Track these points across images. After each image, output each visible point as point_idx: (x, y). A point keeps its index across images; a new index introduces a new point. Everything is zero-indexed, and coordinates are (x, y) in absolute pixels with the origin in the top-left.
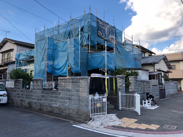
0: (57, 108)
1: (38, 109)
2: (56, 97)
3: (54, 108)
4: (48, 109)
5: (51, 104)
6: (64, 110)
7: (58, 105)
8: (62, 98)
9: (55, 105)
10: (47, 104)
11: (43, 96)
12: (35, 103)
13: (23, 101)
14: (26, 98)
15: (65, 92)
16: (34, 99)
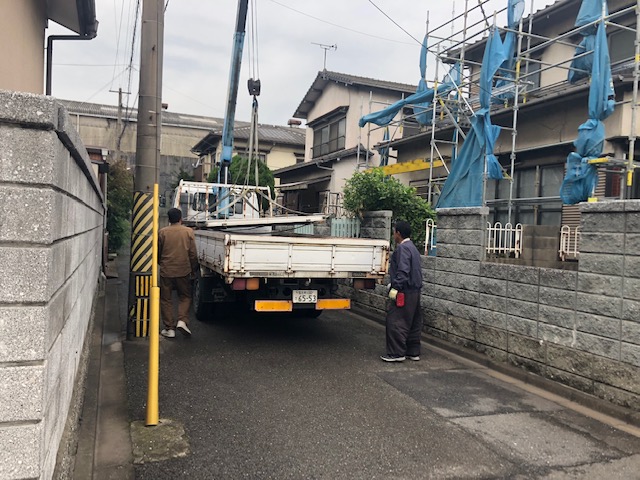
0: (569, 353)
1: (461, 343)
3: (550, 349)
4: (517, 350)
5: (534, 329)
6: (615, 374)
7: (573, 342)
9: (556, 340)
10: (510, 328)
11: (489, 286)
12: (449, 313)
15: (628, 281)
16: (444, 295)
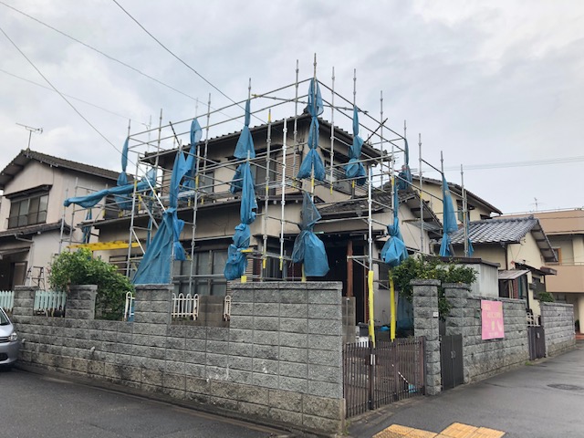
0: (225, 385)
1: (152, 389)
2: (219, 349)
3: (213, 384)
4: (191, 388)
5: (203, 371)
6: (250, 394)
7: (227, 377)
8: (245, 352)
9: (217, 377)
10: (187, 373)
11: (173, 343)
12: (143, 367)
13: (98, 360)
14: (110, 348)
15: (256, 332)
16: (140, 352)
